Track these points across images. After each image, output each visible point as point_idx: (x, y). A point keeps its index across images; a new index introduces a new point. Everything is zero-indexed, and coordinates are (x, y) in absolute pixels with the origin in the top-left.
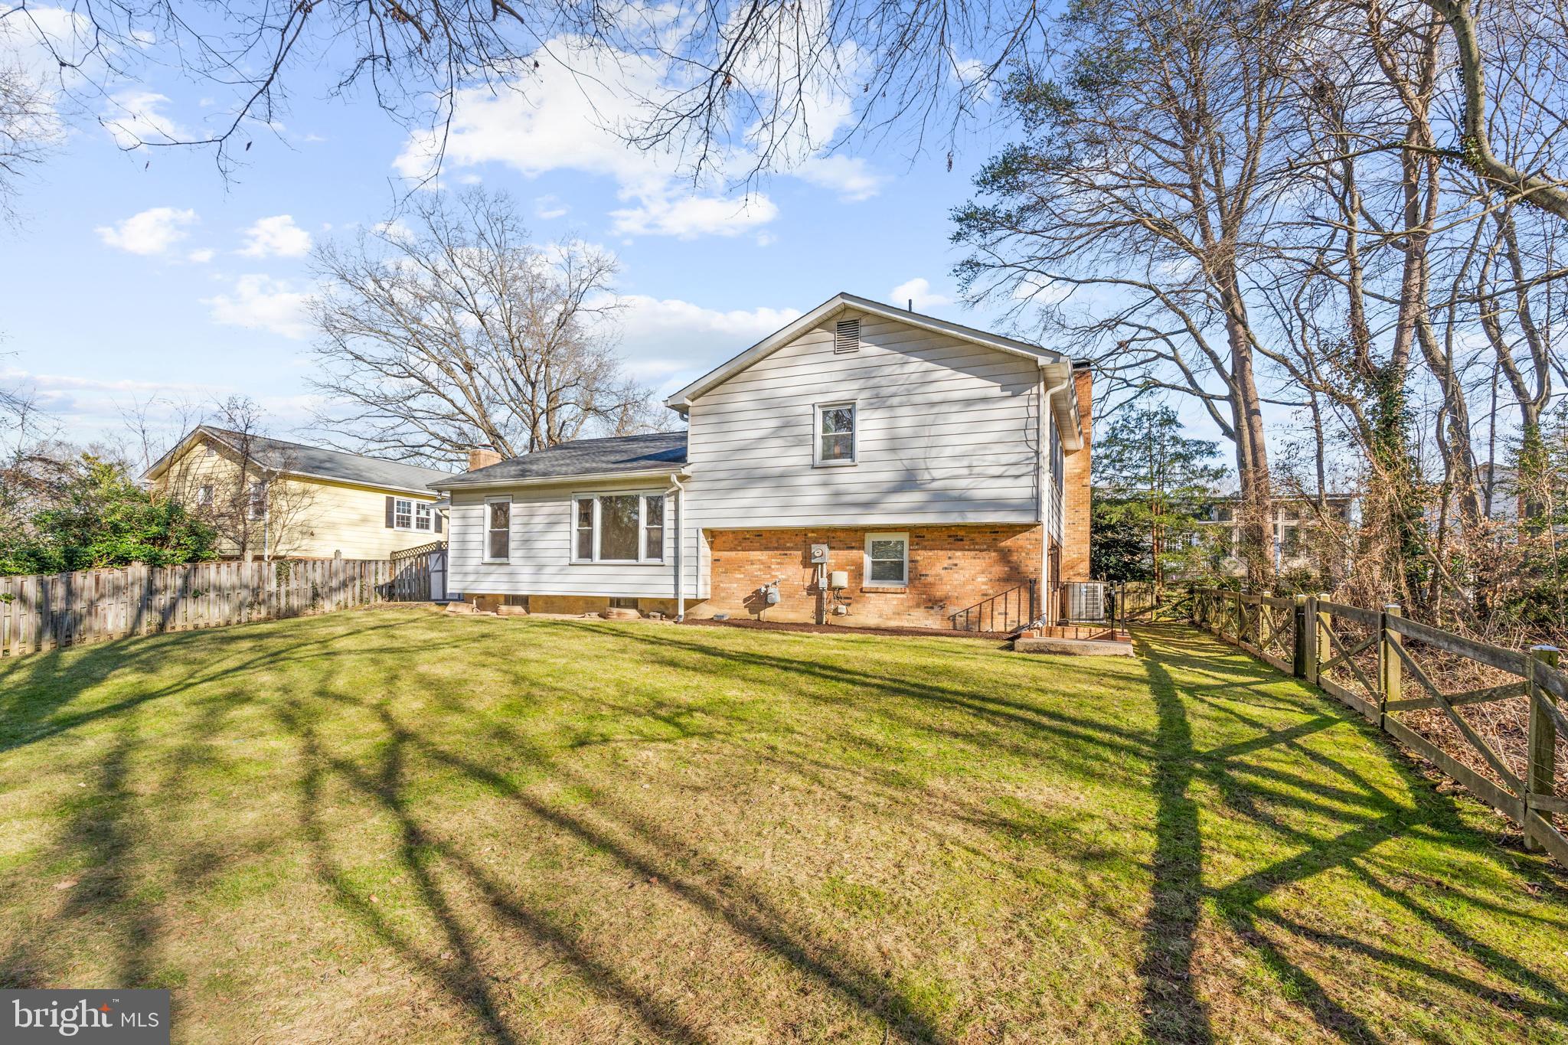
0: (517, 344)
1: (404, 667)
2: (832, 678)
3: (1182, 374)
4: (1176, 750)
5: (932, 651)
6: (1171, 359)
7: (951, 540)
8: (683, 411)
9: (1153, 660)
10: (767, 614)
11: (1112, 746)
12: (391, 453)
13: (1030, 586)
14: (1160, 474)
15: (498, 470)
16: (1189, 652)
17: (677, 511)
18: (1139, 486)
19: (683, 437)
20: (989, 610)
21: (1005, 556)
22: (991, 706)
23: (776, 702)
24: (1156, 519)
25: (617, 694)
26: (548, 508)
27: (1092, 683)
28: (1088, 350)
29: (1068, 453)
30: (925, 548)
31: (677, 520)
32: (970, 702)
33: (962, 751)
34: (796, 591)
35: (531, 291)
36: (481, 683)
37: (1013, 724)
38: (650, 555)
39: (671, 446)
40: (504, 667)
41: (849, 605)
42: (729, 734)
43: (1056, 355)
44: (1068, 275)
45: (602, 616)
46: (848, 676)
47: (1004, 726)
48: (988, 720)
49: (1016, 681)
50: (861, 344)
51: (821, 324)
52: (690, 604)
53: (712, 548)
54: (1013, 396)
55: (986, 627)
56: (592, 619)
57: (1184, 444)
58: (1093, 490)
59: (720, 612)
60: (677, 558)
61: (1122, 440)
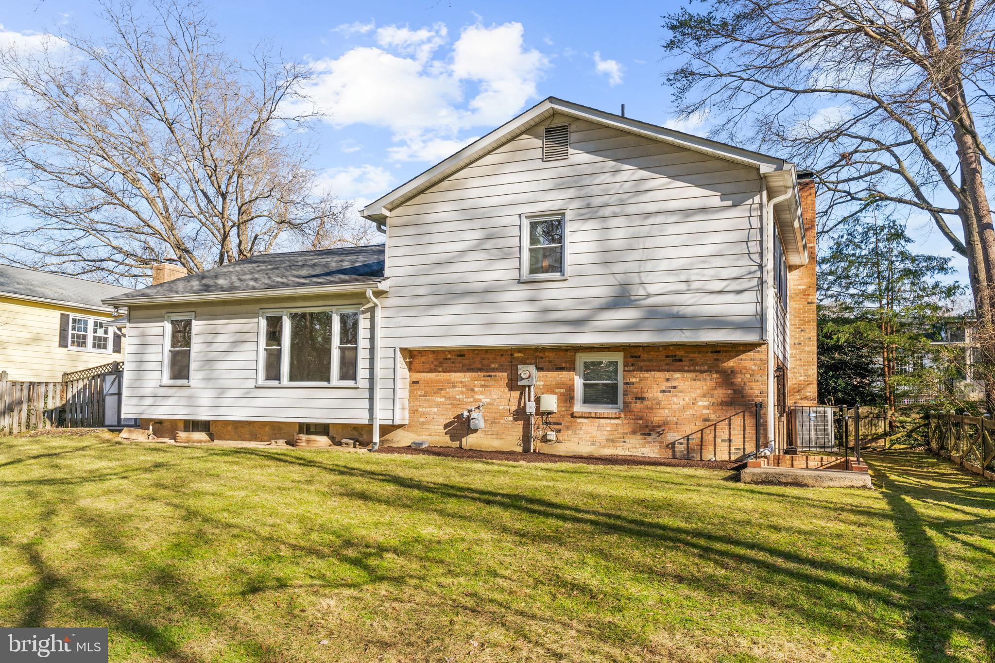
0: (207, 153)
1: (64, 501)
2: (540, 513)
3: (908, 188)
4: (932, 598)
5: (650, 483)
6: (897, 171)
7: (669, 360)
8: (380, 221)
9: (894, 493)
10: (470, 441)
11: (857, 592)
12: (70, 268)
13: (756, 410)
14: (890, 291)
15: (181, 285)
16: (931, 483)
17: (372, 329)
18: (868, 304)
19: (380, 250)
20: (711, 436)
21: (727, 378)
22: (718, 546)
23: (478, 542)
24: (887, 339)
25: (299, 532)
26: (235, 325)
27: (829, 519)
28: (809, 162)
29: (791, 268)
30: (641, 369)
31: (372, 339)
32: (695, 541)
33: (688, 598)
34: (502, 416)
35: (224, 98)
36: (148, 519)
37: (744, 566)
38: (343, 377)
39: (368, 259)
40: (176, 501)
41: (559, 431)
42: (423, 578)
43: (780, 163)
44: (787, 84)
45: (292, 443)
46: (558, 511)
47: (733, 569)
48: (716, 562)
49: (745, 517)
50: (571, 151)
51: (529, 130)
52: (386, 430)
53: (410, 369)
54: (734, 206)
55: (708, 455)
56: (279, 446)
57: (913, 260)
58: (819, 308)
59: (418, 439)
60: (372, 379)
61: (847, 256)
